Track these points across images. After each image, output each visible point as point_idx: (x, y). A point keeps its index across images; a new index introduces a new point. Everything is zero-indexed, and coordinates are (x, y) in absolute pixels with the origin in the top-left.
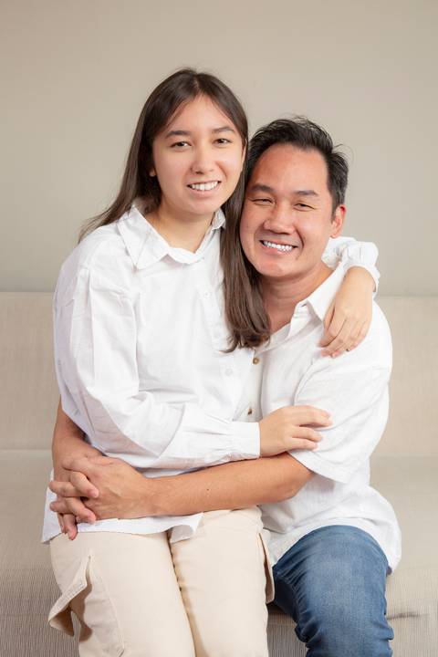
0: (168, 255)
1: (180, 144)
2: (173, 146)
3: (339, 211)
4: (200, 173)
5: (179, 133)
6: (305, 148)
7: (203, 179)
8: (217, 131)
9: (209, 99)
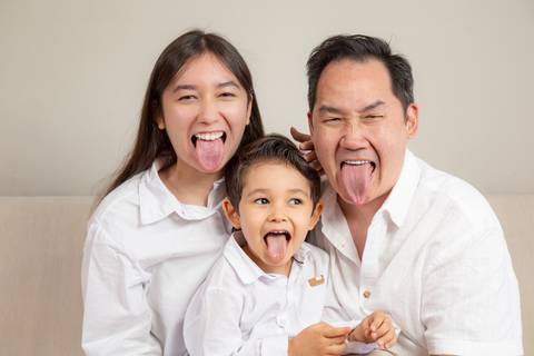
0: (174, 213)
1: (188, 97)
2: (181, 99)
3: (410, 111)
4: (205, 123)
5: (186, 87)
6: (362, 60)
7: (208, 129)
8: (221, 85)
9: (214, 57)
